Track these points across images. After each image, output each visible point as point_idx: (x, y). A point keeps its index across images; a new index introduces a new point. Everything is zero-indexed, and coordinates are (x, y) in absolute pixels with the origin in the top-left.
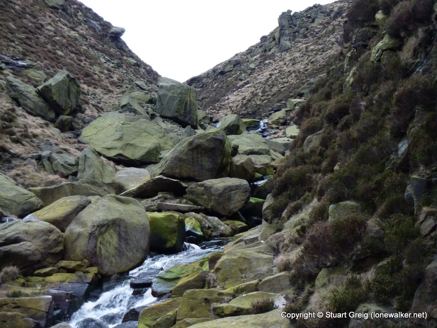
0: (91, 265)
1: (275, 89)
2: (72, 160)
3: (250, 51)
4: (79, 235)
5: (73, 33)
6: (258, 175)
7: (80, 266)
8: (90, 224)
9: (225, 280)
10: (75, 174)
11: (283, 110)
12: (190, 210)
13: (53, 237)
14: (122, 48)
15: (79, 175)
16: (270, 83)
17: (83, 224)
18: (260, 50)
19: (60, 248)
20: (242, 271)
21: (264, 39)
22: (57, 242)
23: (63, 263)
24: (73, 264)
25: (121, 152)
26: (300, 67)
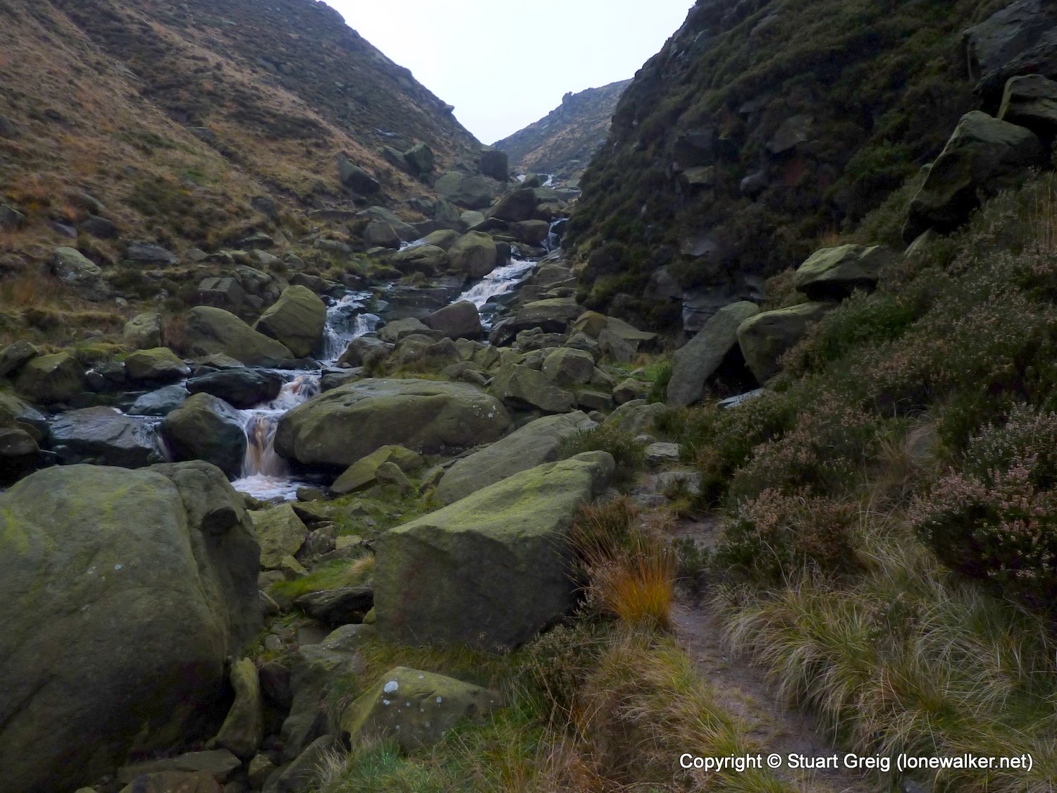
0: (464, 272)
1: (559, 152)
2: (430, 204)
3: (542, 121)
4: (457, 254)
5: (419, 110)
6: (553, 218)
7: (457, 272)
8: (463, 248)
9: (543, 281)
10: (434, 214)
11: (565, 168)
12: (513, 240)
13: (442, 255)
14: (453, 119)
15: (436, 214)
16: (557, 146)
17: (459, 248)
18: (548, 121)
19: (446, 262)
20: (552, 276)
21: (551, 112)
22: (444, 258)
23: (449, 270)
24: (454, 271)
25: (460, 199)
26: (577, 135)
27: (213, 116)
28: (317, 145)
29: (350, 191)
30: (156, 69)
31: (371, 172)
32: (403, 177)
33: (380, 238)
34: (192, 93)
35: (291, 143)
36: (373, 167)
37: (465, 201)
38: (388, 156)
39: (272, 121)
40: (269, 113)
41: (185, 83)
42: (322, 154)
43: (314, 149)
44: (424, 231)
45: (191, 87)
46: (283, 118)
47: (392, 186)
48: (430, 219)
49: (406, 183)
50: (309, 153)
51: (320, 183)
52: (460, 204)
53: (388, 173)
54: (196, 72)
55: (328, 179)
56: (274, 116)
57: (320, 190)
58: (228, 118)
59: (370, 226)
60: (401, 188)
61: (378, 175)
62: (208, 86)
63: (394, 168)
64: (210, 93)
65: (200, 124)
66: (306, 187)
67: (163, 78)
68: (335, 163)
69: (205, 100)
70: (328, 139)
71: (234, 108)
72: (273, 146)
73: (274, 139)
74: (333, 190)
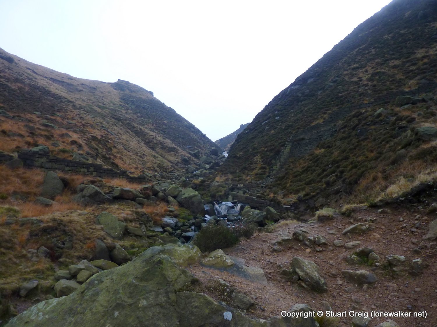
27: (157, 148)
28: (176, 153)
29: (183, 162)
30: (145, 139)
31: (187, 158)
32: (193, 158)
33: (191, 171)
34: (153, 144)
35: (172, 153)
36: (187, 156)
37: (207, 162)
38: (190, 153)
39: (168, 148)
40: (167, 147)
41: (151, 142)
42: (178, 155)
43: (176, 154)
44: (198, 169)
45: (152, 142)
46: (169, 148)
47: (191, 160)
48: (199, 167)
49: (194, 159)
50: (175, 155)
51: (178, 161)
52: (206, 163)
53: (190, 157)
54: (152, 139)
55: (179, 160)
56: (168, 147)
57: (178, 162)
58: (160, 148)
59: (189, 169)
60: (193, 161)
61: (188, 158)
62: (155, 142)
63: (191, 156)
64: (156, 144)
65: (155, 150)
66: (176, 162)
67: (147, 141)
68: (180, 157)
69: (155, 145)
70: (179, 151)
71: (161, 146)
72: (169, 154)
73: (168, 152)
74: (180, 162)
